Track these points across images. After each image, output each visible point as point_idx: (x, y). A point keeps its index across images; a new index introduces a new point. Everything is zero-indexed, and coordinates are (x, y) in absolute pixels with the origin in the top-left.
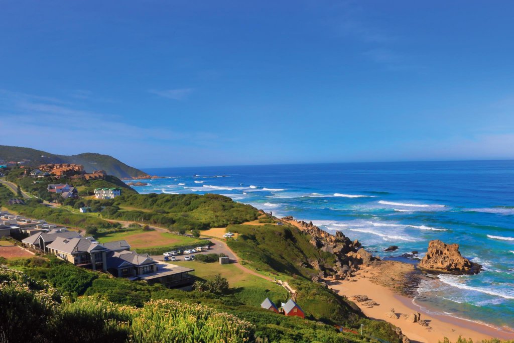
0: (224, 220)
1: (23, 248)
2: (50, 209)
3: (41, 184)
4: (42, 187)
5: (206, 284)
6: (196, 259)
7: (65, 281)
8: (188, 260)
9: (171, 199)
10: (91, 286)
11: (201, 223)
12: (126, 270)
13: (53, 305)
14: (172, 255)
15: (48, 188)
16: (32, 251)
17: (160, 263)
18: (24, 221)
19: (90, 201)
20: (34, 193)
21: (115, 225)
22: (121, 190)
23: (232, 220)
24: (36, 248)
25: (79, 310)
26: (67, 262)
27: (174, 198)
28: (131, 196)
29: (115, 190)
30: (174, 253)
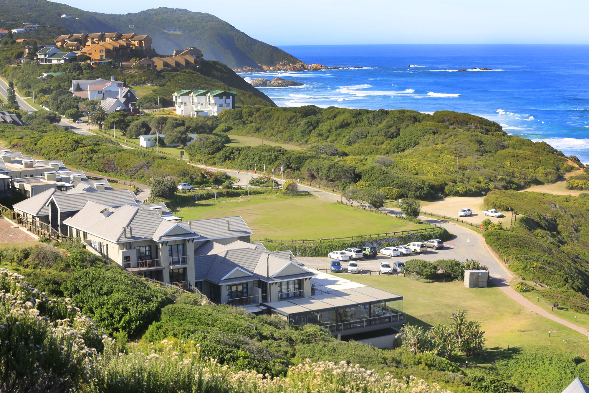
0: (481, 179)
1: (14, 224)
2: (75, 138)
3: (58, 79)
4: (59, 86)
5: (429, 335)
6: (406, 269)
7: (101, 305)
8: (388, 273)
9: (354, 120)
10: (158, 319)
11: (424, 182)
12: (240, 288)
13: (85, 355)
14: (351, 258)
15: (71, 89)
16: (33, 232)
17: (321, 276)
18: (20, 162)
19: (163, 121)
20: (43, 99)
21: (218, 181)
22: (234, 96)
23: (502, 180)
24: (41, 224)
25: (141, 369)
26: (106, 260)
27: (360, 117)
28: (258, 110)
29: (220, 96)
30: (354, 255)
